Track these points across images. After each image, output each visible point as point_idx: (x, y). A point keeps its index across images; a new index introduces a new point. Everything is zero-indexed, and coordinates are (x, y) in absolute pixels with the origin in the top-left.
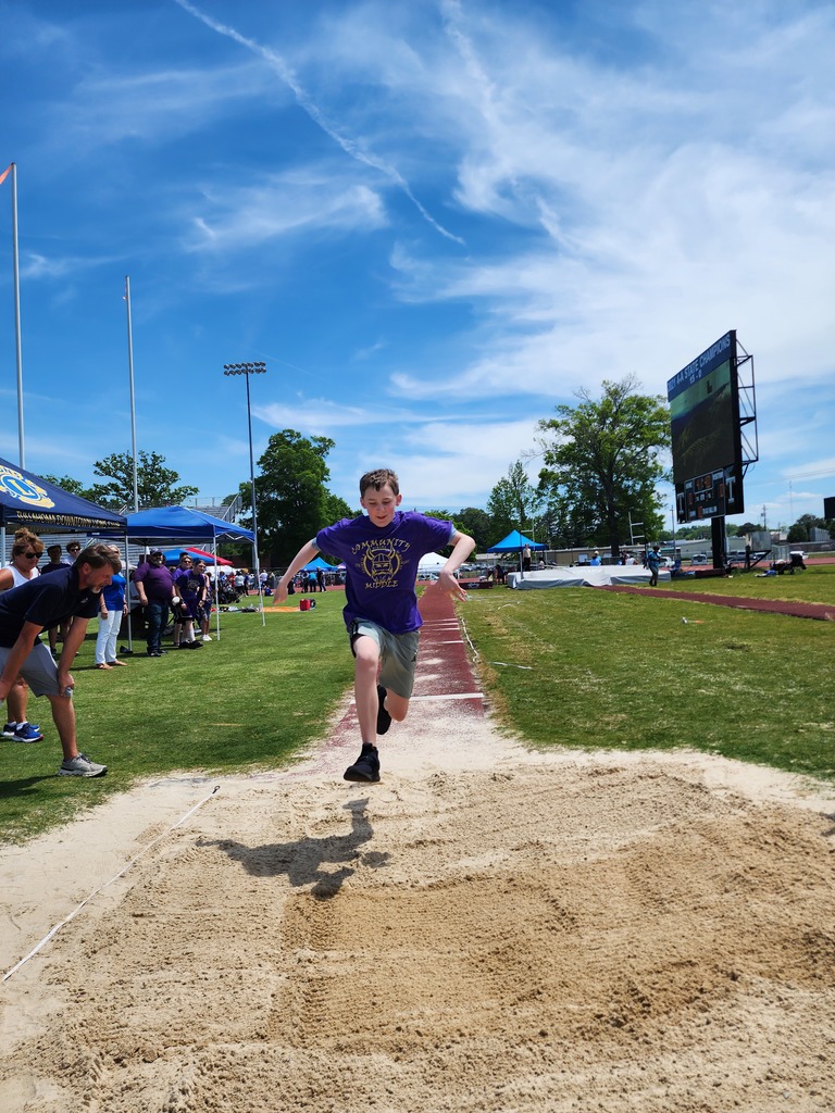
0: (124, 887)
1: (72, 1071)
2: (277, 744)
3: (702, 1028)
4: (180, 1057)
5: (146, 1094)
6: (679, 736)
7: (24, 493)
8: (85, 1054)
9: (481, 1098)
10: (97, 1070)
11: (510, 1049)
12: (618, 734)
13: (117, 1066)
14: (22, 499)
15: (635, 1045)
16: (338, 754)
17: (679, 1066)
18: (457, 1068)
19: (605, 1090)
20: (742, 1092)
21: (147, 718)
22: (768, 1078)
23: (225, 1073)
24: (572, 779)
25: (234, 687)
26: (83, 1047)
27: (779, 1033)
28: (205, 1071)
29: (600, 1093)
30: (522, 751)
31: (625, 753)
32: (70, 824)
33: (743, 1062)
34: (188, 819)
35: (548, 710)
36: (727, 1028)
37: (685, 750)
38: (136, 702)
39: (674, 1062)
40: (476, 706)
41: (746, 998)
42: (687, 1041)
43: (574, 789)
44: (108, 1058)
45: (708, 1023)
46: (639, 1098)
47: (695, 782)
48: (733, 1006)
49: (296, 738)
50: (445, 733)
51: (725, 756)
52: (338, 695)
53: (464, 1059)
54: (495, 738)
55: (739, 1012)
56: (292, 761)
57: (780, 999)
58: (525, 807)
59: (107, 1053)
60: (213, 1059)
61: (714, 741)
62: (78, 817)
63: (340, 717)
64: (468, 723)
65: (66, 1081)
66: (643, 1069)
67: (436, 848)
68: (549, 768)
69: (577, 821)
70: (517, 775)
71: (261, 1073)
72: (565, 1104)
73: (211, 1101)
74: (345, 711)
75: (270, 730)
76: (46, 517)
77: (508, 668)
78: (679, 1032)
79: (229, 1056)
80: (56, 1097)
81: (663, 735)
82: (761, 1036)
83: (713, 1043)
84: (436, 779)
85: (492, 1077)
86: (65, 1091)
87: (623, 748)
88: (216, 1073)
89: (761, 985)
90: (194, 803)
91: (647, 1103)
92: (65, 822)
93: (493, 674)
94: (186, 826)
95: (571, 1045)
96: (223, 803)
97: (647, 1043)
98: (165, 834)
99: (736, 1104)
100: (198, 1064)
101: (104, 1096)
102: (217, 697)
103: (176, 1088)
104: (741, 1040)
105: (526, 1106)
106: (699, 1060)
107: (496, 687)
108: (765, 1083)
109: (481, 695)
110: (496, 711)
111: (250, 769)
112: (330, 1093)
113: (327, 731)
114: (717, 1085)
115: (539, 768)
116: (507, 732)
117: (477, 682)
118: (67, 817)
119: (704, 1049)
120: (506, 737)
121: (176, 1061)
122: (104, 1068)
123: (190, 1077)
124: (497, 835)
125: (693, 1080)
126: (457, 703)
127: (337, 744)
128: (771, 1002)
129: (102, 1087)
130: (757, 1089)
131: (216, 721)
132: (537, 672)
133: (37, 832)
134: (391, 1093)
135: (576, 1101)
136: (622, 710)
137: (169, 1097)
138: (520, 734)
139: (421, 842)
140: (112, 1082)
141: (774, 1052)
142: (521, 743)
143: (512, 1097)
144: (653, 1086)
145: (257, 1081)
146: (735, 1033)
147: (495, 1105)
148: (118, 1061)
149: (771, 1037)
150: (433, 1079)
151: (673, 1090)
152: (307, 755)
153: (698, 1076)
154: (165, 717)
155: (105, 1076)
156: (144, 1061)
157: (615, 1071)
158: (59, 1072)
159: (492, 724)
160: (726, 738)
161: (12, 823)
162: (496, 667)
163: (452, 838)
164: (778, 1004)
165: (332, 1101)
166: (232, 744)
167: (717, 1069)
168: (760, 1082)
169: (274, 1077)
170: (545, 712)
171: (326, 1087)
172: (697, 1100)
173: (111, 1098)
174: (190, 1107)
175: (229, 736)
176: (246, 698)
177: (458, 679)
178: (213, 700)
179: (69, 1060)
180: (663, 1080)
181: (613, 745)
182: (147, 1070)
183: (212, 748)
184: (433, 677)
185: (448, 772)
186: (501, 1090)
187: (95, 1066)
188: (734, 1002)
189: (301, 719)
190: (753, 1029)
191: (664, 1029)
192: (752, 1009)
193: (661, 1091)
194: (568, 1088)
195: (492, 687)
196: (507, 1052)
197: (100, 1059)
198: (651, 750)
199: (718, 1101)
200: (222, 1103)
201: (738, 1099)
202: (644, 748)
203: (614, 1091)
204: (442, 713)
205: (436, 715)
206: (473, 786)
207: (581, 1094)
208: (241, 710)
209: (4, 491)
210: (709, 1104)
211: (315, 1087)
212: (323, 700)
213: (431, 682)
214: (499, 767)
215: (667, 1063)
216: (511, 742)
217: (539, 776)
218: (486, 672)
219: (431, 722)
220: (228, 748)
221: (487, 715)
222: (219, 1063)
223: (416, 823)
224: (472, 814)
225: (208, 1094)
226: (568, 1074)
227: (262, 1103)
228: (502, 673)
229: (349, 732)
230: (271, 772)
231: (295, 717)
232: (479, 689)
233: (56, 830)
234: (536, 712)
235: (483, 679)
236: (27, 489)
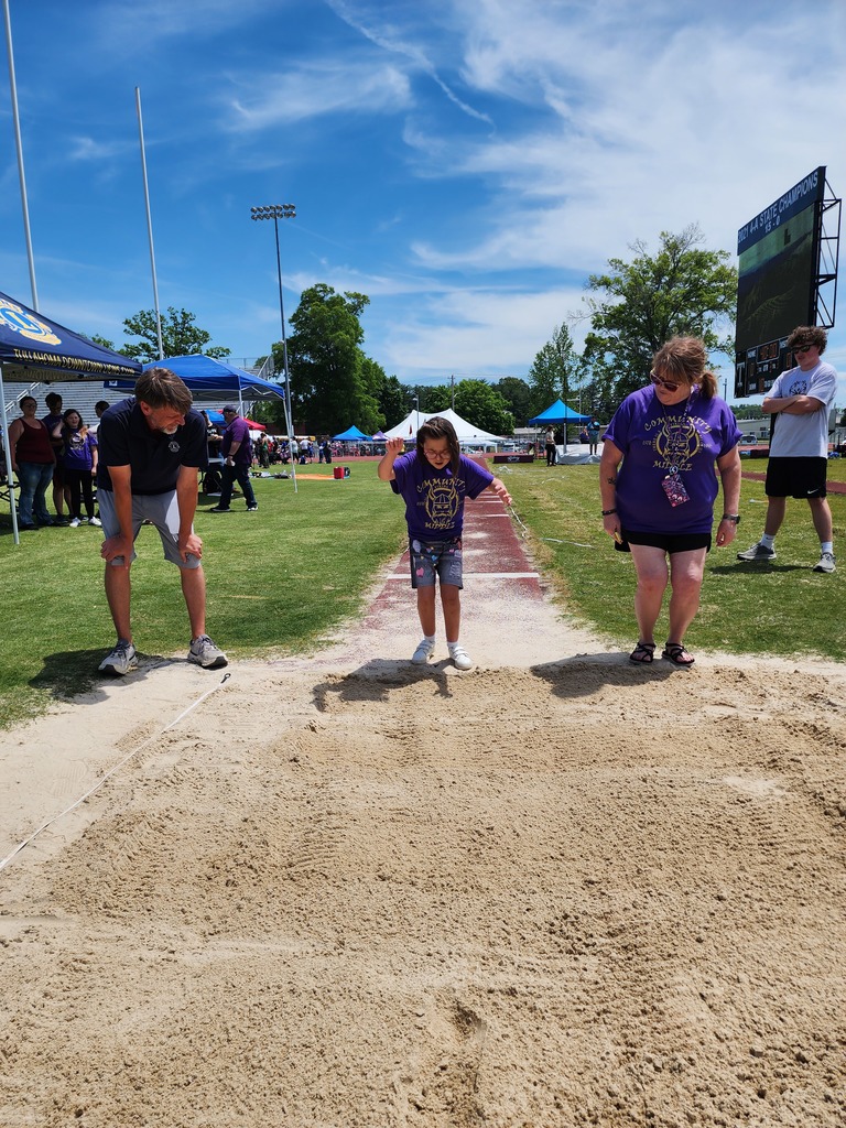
2: (302, 622)
6: (797, 638)
7: (26, 326)
12: (715, 629)
14: (23, 332)
16: (374, 639)
21: (159, 587)
25: (260, 555)
31: (731, 657)
32: (39, 719)
34: (185, 717)
35: (619, 596)
37: (810, 658)
38: (150, 567)
40: (532, 588)
49: (326, 617)
50: (499, 619)
52: (373, 567)
54: (560, 626)
56: (318, 645)
62: (51, 708)
63: (376, 594)
64: (525, 607)
74: (381, 587)
75: (296, 605)
76: (50, 359)
77: (564, 545)
81: (774, 634)
90: (197, 695)
92: (33, 716)
93: (547, 552)
94: (182, 727)
96: (232, 697)
98: (154, 738)
102: (240, 565)
107: (553, 567)
109: (536, 575)
110: (557, 595)
111: (268, 653)
113: (361, 609)
116: (575, 621)
117: (529, 559)
118: (37, 709)
120: (575, 627)
126: (509, 583)
127: (374, 625)
131: (235, 592)
132: (597, 550)
136: (712, 600)
138: (592, 624)
142: (595, 637)
152: (336, 637)
159: (555, 610)
162: (550, 544)
166: (252, 620)
170: (616, 598)
175: (249, 611)
176: (272, 568)
177: (508, 555)
178: (236, 568)
183: (227, 625)
184: (478, 552)
189: (331, 594)
195: (549, 566)
198: (766, 655)
202: (755, 651)
204: (493, 593)
205: (486, 596)
208: (265, 581)
209: (3, 323)
212: (357, 573)
213: (477, 558)
216: (583, 632)
218: (539, 549)
219: (481, 605)
220: (247, 625)
221: (547, 598)
228: (558, 551)
229: (386, 613)
230: (292, 658)
231: (324, 593)
232: (533, 567)
233: (20, 725)
234: (606, 598)
235: (537, 557)
236: (29, 323)
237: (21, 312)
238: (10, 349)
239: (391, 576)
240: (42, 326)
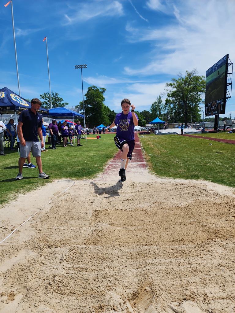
0: (50, 206)
1: (37, 249)
2: (90, 173)
3: (201, 252)
4: (65, 247)
5: (56, 255)
6: (200, 176)
7: (21, 102)
8: (40, 245)
9: (141, 263)
10: (44, 249)
11: (149, 252)
12: (183, 175)
13: (49, 248)
15: (183, 254)
16: (106, 176)
17: (194, 260)
18: (135, 255)
19: (174, 264)
20: (211, 268)
21: (56, 165)
22: (218, 266)
23: (76, 252)
24: (169, 186)
25: (79, 158)
26: (40, 243)
27: (222, 254)
28: (71, 251)
29: (173, 265)
30: (156, 178)
31: (185, 180)
32: (36, 190)
33: (212, 261)
34: (67, 190)
35: (164, 168)
36: (208, 252)
37: (202, 180)
39: (193, 259)
40: (144, 166)
41: (214, 245)
42: (197, 254)
43: (170, 189)
44: (46, 246)
45: (203, 250)
46: (183, 267)
47: (204, 188)
48: (210, 247)
49: (95, 172)
50: (135, 172)
51: (213, 182)
52: (106, 161)
53: (137, 254)
54: (149, 174)
55: (212, 248)
56: (94, 177)
57: (223, 246)
58: (156, 193)
59: (46, 245)
60: (73, 248)
61: (210, 178)
62: (38, 188)
63: (107, 167)
64: (142, 170)
65: (36, 251)
66: (184, 260)
67: (131, 201)
68: (163, 183)
69: (170, 197)
70: (154, 184)
71: (85, 252)
72: (163, 267)
73: (72, 258)
74: (108, 165)
75: (88, 169)
77: (153, 156)
78: (195, 252)
79: (77, 248)
80: (33, 254)
81: (196, 176)
82: (217, 255)
83: (204, 255)
84: (132, 184)
85: (144, 259)
86: (35, 253)
87: (184, 179)
88: (74, 251)
89: (218, 242)
90: (68, 186)
91: (185, 269)
93: (149, 157)
94: (66, 192)
95: (165, 253)
96: (76, 187)
97: (186, 254)
98: (61, 194)
99: (209, 271)
100: (69, 249)
101: (45, 255)
102: (74, 160)
103: (63, 254)
104: (211, 255)
105: (153, 266)
106: (200, 259)
108: (217, 267)
110: (149, 167)
111: (83, 179)
112: (102, 259)
113: (103, 170)
114: (204, 266)
115: (160, 183)
116: (152, 173)
117: (144, 159)
118: (36, 188)
119: (201, 257)
120: (152, 174)
121: (64, 248)
122: (45, 248)
123: (67, 252)
124: (148, 199)
125: (198, 264)
126: (139, 165)
127: (106, 174)
128: (221, 247)
129: (45, 253)
130: (215, 268)
131: (74, 166)
132: (161, 157)
133: (28, 191)
134: (118, 260)
135: (166, 267)
136: (185, 169)
137: (62, 256)
138: (156, 173)
139: (127, 200)
140: (47, 252)
141: (221, 259)
142: (156, 176)
143: (149, 264)
144: (187, 265)
145: (84, 254)
146: (210, 254)
147: (145, 265)
148: (49, 247)
149: (220, 255)
150: (129, 257)
151: (192, 266)
152: (98, 176)
153: (199, 263)
154: (61, 165)
155: (46, 250)
156: (55, 247)
157: (177, 260)
158: (34, 249)
159: (148, 171)
160: (214, 177)
161: (22, 189)
162: (150, 156)
163: (136, 199)
164: (222, 247)
165: (103, 261)
166: (78, 172)
167: (204, 262)
168: (216, 266)
169: (88, 253)
170: (163, 168)
171: (101, 257)
172: (198, 269)
173: (47, 256)
174: (67, 259)
175: (78, 170)
176: (82, 161)
177: (139, 158)
178: (73, 161)
179: (36, 246)
180: (190, 264)
181: (182, 178)
182: (56, 250)
183: (73, 173)
185: (135, 182)
186: (146, 262)
187: (43, 248)
188: (210, 246)
189: (97, 167)
190: (215, 253)
191: (191, 251)
192: (215, 248)
193: (189, 266)
194: (164, 263)
195: (148, 161)
196: (148, 253)
197: (44, 246)
198: (192, 180)
199: (204, 270)
200: (75, 259)
201: (210, 270)
202: (190, 179)
203: (176, 265)
204: (134, 167)
205: (133, 168)
206: (142, 186)
207: (167, 265)
208: (81, 164)
210: (202, 271)
211: (98, 257)
212: (102, 162)
214: (149, 182)
215: (191, 260)
216: (153, 175)
217: (160, 185)
218: (147, 157)
219: (132, 169)
220: (77, 173)
221: (147, 168)
222: (74, 249)
223: (126, 195)
224: (141, 193)
225: (71, 256)
226: (164, 260)
227: (85, 260)
228: (152, 157)
229: (109, 171)
230: (88, 180)
231: (95, 166)
232: (145, 161)
233: (33, 191)
234: (160, 168)
235: (146, 159)
236: (22, 101)
237: (19, 98)
238: (18, 107)
239: (111, 163)
240: (25, 102)
